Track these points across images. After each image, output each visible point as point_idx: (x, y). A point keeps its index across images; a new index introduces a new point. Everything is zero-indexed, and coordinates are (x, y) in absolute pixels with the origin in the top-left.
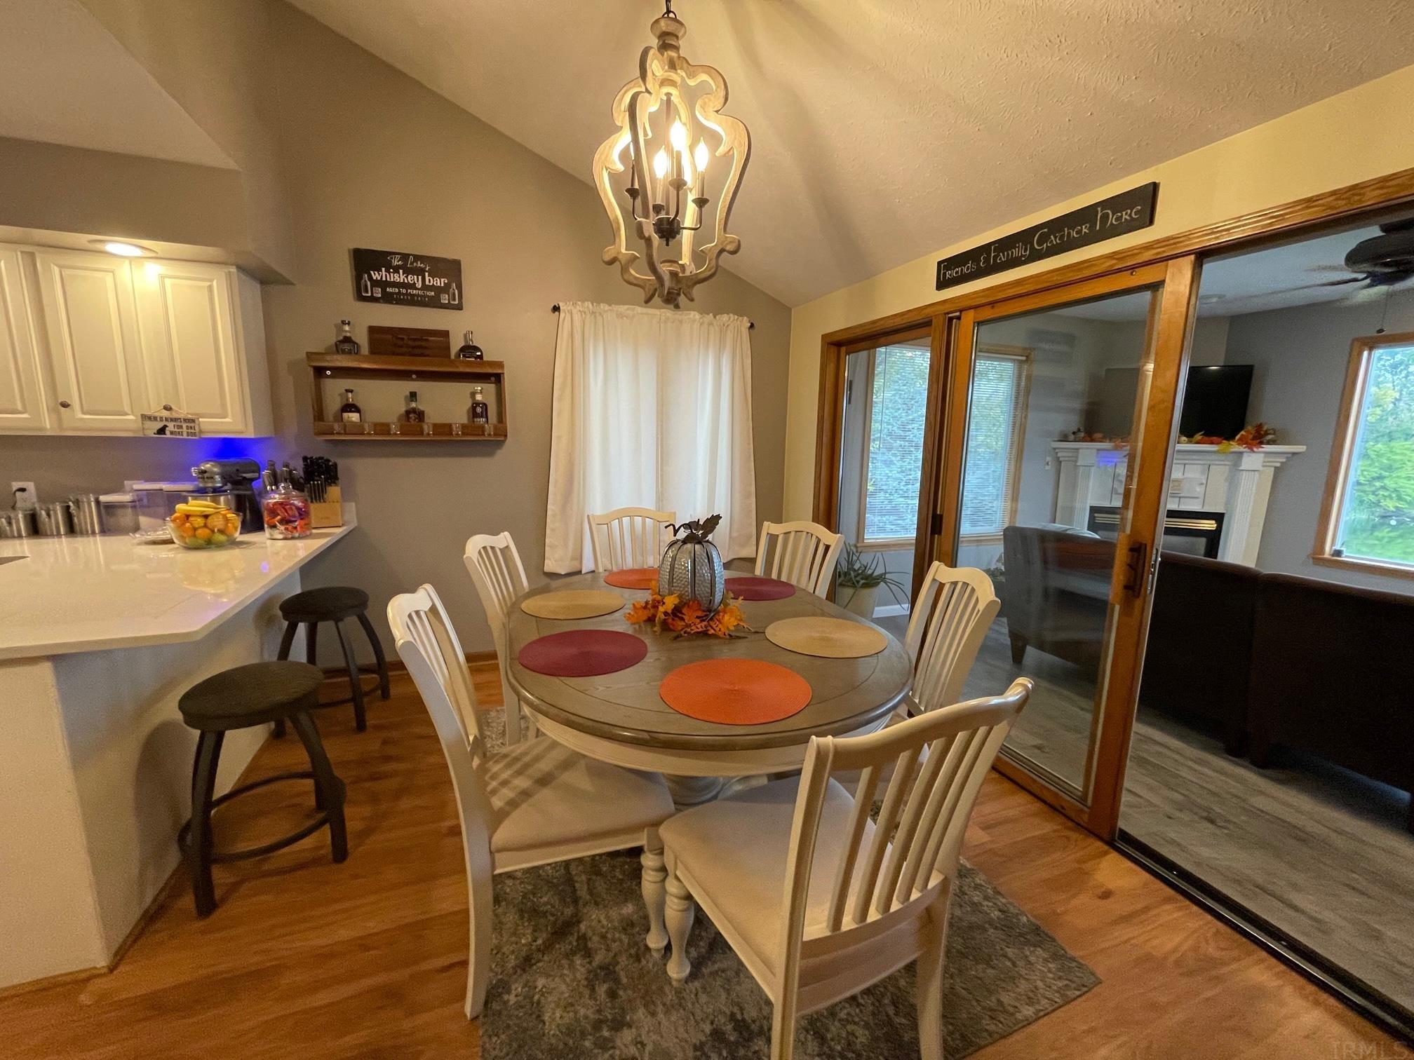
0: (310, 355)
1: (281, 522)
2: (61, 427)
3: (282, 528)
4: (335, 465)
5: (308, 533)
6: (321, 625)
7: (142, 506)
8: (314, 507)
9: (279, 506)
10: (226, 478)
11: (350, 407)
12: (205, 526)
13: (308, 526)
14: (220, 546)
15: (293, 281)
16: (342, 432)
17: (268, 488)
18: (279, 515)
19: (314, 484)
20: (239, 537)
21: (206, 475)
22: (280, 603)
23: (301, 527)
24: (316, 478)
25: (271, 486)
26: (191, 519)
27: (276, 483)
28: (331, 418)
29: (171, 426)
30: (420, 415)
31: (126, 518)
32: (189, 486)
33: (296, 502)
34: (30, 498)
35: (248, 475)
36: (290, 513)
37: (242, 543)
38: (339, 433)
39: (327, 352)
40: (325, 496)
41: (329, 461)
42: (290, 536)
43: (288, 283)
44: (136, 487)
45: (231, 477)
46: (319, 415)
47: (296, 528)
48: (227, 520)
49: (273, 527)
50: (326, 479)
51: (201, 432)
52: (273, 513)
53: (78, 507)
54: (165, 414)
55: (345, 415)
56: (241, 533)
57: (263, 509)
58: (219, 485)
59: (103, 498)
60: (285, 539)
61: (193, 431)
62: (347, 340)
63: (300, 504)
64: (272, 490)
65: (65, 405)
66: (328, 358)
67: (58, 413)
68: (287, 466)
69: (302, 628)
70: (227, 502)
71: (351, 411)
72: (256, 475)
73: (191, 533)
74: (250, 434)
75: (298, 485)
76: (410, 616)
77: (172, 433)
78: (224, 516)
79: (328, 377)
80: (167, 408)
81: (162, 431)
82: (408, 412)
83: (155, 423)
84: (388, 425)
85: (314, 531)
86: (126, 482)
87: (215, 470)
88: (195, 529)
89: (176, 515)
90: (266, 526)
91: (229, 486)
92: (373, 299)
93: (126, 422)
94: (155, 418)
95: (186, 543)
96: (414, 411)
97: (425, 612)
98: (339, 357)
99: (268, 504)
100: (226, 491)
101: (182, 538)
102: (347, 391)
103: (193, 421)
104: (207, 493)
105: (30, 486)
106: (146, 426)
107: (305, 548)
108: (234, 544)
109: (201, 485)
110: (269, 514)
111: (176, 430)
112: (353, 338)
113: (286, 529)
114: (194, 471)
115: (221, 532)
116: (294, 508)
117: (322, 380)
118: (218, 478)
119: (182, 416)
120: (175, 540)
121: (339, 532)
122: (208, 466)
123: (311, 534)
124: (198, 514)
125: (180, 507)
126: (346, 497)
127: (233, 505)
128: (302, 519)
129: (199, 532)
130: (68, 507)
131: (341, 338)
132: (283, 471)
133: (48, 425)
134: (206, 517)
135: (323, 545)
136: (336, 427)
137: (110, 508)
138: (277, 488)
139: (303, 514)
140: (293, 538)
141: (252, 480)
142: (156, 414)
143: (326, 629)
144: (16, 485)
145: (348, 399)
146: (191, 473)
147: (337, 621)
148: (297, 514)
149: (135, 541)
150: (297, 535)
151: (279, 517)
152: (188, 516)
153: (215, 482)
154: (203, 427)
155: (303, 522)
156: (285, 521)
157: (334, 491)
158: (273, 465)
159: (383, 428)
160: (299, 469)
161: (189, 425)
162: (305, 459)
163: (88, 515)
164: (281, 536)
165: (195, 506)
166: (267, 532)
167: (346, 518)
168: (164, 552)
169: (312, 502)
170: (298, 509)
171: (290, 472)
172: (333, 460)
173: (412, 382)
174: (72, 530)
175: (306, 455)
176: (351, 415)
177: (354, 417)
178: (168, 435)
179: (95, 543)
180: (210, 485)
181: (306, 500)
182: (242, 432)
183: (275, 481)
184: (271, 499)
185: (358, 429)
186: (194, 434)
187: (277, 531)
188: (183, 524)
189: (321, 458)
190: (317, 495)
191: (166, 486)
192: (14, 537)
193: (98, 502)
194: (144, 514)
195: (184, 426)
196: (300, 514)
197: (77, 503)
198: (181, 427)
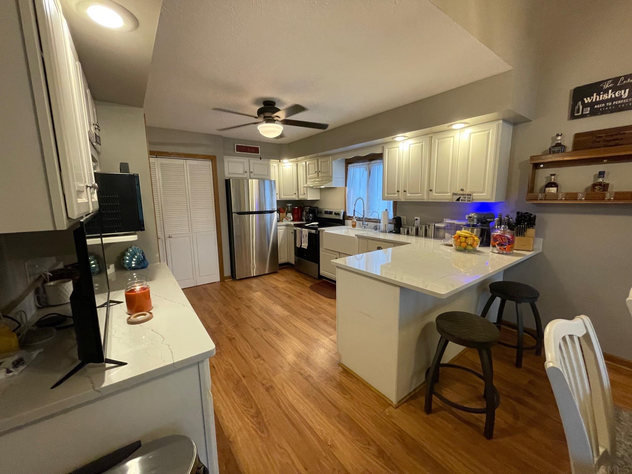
0: (532, 158)
1: (498, 245)
2: (429, 199)
3: (498, 247)
4: (535, 216)
5: (511, 252)
6: (508, 302)
7: (448, 229)
8: (517, 239)
9: (499, 237)
10: (479, 220)
11: (551, 184)
12: (465, 242)
13: (512, 249)
14: (469, 252)
15: (531, 119)
16: (544, 199)
17: (496, 227)
18: (498, 241)
19: (520, 227)
20: (478, 248)
21: (471, 219)
22: (490, 283)
23: (508, 249)
24: (522, 224)
25: (498, 226)
26: (461, 238)
27: (500, 225)
28: (538, 192)
29: (462, 198)
30: (605, 187)
31: (441, 233)
32: (464, 223)
33: (508, 236)
34: (417, 223)
35: (488, 220)
36: (504, 241)
37: (479, 252)
38: (541, 200)
39: (545, 154)
40: (525, 233)
41: (531, 215)
42: (502, 252)
43: (529, 121)
44: (447, 221)
45: (482, 220)
46: (531, 189)
47: (505, 249)
48: (474, 240)
49: (494, 246)
50: (528, 224)
51: (473, 200)
52: (495, 239)
53: (429, 228)
54: (461, 192)
55: (547, 189)
56: (479, 246)
57: (491, 236)
58: (475, 223)
59: (436, 225)
60: (498, 253)
61: (469, 199)
62: (558, 145)
63: (510, 237)
64: (498, 228)
65: (431, 190)
66: (543, 157)
67: (429, 193)
68: (508, 217)
69: (498, 300)
70: (477, 232)
71: (552, 187)
72: (492, 220)
73: (459, 243)
74: (493, 201)
75: (511, 227)
76: (564, 339)
77: (462, 200)
78: (473, 238)
79: (542, 168)
80: (462, 190)
81: (458, 200)
82: (594, 185)
83: (457, 196)
84: (576, 194)
85: (515, 251)
86: (445, 219)
87: (475, 216)
88: (461, 242)
89: (456, 235)
90: (491, 245)
91: (480, 224)
92: (583, 116)
93: (447, 196)
94: (457, 194)
95: (456, 247)
96: (600, 184)
97: (579, 338)
98: (550, 156)
99: (494, 235)
100: (477, 226)
101: (456, 245)
102: (552, 175)
103: (470, 195)
104: (470, 226)
105: (419, 218)
106: (454, 198)
107: (508, 260)
108: (475, 251)
109: (469, 223)
110: (493, 240)
111: (464, 199)
112: (562, 144)
113: (500, 248)
114: (467, 216)
115: (471, 245)
116: (506, 239)
117: (537, 170)
118: (475, 220)
119: (467, 193)
120: (453, 246)
121: (529, 254)
122: (473, 214)
123: (513, 253)
124: (463, 236)
125: (458, 232)
126: (537, 235)
127: (479, 234)
128: (509, 245)
129: (463, 244)
130: (426, 227)
131: (554, 145)
132: (505, 219)
133: (425, 198)
134: (466, 238)
135: (520, 260)
136: (540, 196)
137: (438, 229)
138: (500, 227)
139: (511, 242)
140: (503, 254)
141: (491, 222)
142: (457, 193)
143: (510, 304)
144: (416, 218)
145: (551, 180)
146: (466, 217)
147: (518, 302)
148: (507, 242)
149: (442, 243)
150: (505, 252)
151: (498, 242)
152: (460, 236)
153: (474, 222)
154: (474, 198)
155: (510, 246)
156: (501, 245)
157: (531, 232)
158: (501, 216)
159: (573, 196)
160: (513, 218)
161: (469, 197)
162: (518, 213)
163: (431, 231)
164: (497, 252)
165: (463, 232)
166: (491, 247)
167: (535, 247)
168: (449, 250)
169: (517, 236)
170: (508, 239)
171: (509, 220)
172: (534, 214)
173: (604, 165)
174: (426, 235)
175: (519, 211)
176: (551, 189)
177: (553, 190)
178: (460, 201)
179: (431, 240)
180: (472, 223)
181: (514, 235)
182: (489, 200)
183: (500, 223)
184: (496, 233)
185: (555, 197)
186: (470, 201)
187: (496, 249)
188: (457, 240)
189: (527, 213)
190: (521, 233)
191: (456, 222)
192: (411, 235)
193: (434, 226)
194: (448, 232)
195: (467, 197)
196: (509, 242)
197: (429, 226)
198: (465, 198)
